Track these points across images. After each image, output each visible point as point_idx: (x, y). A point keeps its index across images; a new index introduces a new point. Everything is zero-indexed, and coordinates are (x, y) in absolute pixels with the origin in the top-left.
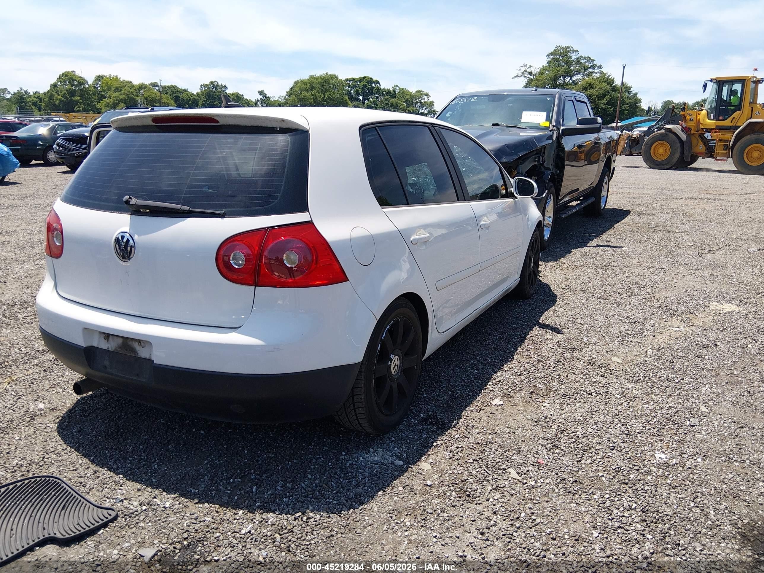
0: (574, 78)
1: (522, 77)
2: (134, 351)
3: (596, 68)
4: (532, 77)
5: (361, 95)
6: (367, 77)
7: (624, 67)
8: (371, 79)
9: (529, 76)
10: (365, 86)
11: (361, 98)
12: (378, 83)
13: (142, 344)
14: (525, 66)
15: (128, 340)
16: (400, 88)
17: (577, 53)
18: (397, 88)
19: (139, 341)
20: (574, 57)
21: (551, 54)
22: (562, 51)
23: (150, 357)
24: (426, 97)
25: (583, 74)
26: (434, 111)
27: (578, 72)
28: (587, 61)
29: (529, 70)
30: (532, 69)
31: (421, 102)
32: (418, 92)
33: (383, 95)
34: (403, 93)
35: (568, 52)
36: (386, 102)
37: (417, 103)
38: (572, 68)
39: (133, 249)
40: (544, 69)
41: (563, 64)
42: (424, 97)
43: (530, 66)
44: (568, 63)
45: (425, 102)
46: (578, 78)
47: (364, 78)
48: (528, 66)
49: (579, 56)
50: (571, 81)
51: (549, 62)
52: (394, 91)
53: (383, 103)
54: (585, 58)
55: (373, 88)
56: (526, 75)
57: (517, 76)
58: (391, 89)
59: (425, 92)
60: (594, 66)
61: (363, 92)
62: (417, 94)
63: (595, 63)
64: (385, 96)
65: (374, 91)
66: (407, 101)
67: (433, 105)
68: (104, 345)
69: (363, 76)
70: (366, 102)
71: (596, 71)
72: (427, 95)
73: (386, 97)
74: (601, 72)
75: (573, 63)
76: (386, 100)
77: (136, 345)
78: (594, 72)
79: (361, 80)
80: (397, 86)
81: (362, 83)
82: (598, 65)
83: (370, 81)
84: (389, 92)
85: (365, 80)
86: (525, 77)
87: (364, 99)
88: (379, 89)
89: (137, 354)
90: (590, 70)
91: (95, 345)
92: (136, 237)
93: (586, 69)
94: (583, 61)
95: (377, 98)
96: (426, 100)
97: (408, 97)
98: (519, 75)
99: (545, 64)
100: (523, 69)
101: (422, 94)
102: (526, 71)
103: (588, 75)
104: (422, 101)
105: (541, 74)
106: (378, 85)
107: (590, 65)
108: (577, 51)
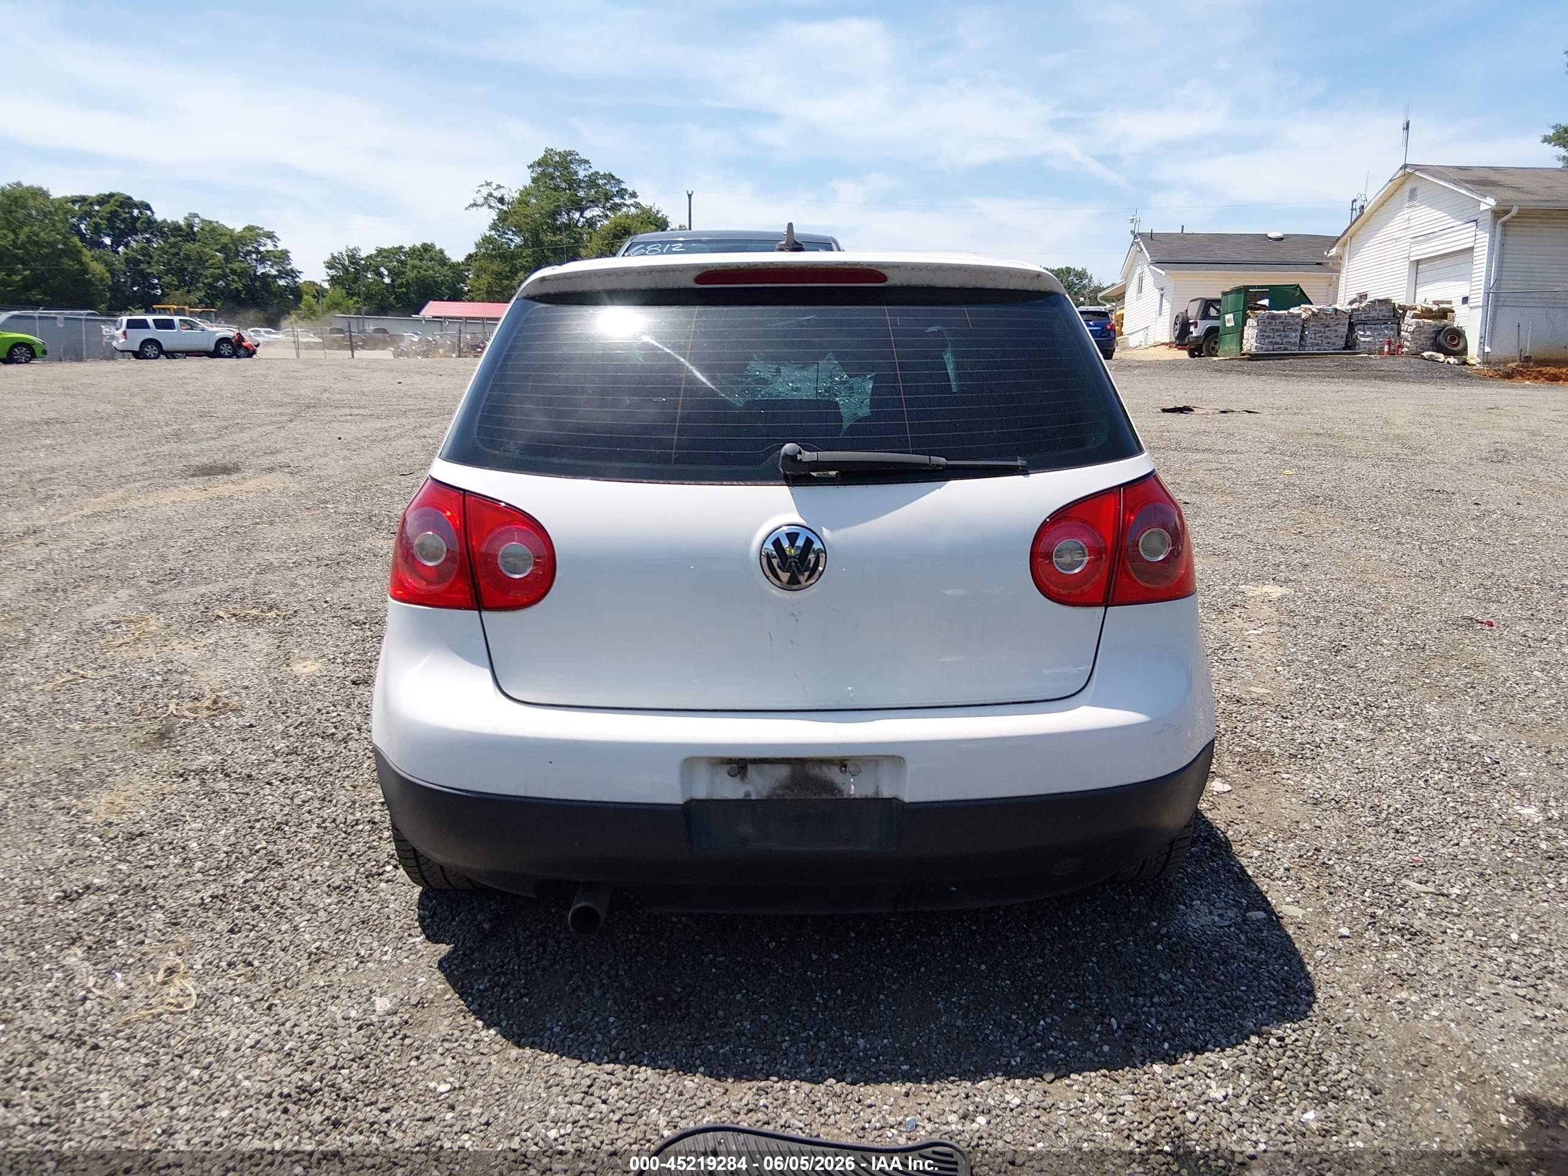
0: (588, 214)
1: (486, 207)
2: (829, 787)
3: (626, 197)
4: (505, 208)
5: (108, 235)
6: (119, 194)
7: (690, 196)
8: (130, 198)
9: (500, 206)
10: (114, 214)
11: (107, 241)
12: (148, 207)
13: (851, 768)
14: (488, 184)
15: (807, 767)
16: (203, 221)
17: (587, 166)
18: (197, 220)
19: (842, 763)
20: (582, 174)
21: (539, 164)
22: (557, 159)
23: (877, 793)
24: (269, 241)
25: (604, 207)
26: (292, 271)
27: (594, 202)
28: (609, 182)
29: (497, 194)
30: (503, 191)
31: (258, 252)
32: (250, 229)
33: (163, 234)
34: (213, 230)
35: (571, 162)
36: (174, 250)
37: (249, 253)
38: (581, 194)
39: (822, 560)
40: (526, 193)
41: (564, 185)
42: (263, 240)
43: (499, 187)
44: (573, 183)
45: (268, 252)
46: (595, 214)
47: (111, 196)
48: (494, 186)
49: (591, 171)
50: (582, 219)
51: (535, 180)
52: (191, 226)
53: (166, 253)
54: (604, 176)
55: (136, 219)
56: (493, 202)
57: (475, 205)
58: (182, 222)
59: (266, 229)
60: (622, 193)
61: (111, 226)
62: (248, 234)
63: (623, 186)
64: (167, 238)
65: (138, 225)
66: (223, 249)
67: (288, 258)
68: (731, 789)
69: (107, 193)
70: (121, 249)
71: (628, 202)
72: (270, 236)
73: (172, 240)
74: (637, 205)
75: (583, 185)
76: (173, 246)
77: (834, 775)
78: (625, 205)
79: (103, 200)
80: (196, 216)
81: (108, 208)
82: (630, 190)
83: (127, 202)
84: (176, 228)
85: (112, 201)
86: (490, 207)
87: (116, 243)
88: (150, 223)
89: (841, 792)
90: (617, 200)
91: (701, 793)
92: (826, 533)
93: (608, 198)
94: (600, 182)
95: (149, 241)
96: (270, 247)
97: (225, 240)
98: (479, 202)
99: (528, 182)
100: (485, 191)
101: (258, 235)
102: (490, 195)
103: (611, 209)
104: (262, 249)
105: (523, 201)
106: (149, 213)
107: (615, 190)
108: (587, 162)
